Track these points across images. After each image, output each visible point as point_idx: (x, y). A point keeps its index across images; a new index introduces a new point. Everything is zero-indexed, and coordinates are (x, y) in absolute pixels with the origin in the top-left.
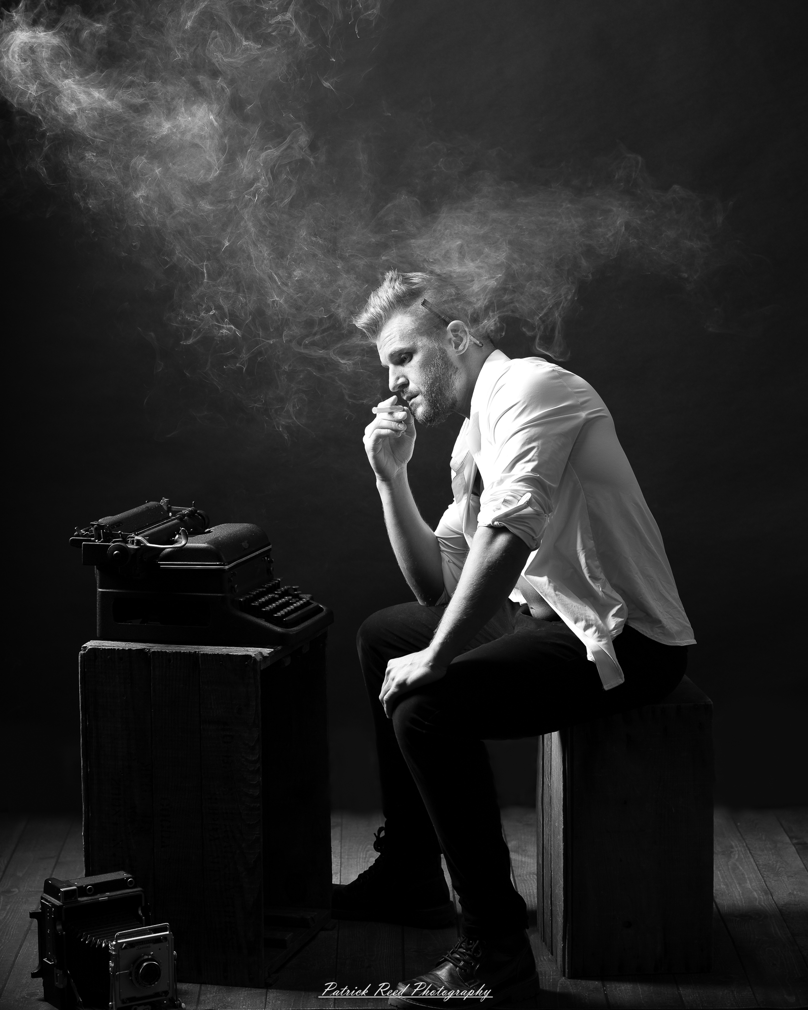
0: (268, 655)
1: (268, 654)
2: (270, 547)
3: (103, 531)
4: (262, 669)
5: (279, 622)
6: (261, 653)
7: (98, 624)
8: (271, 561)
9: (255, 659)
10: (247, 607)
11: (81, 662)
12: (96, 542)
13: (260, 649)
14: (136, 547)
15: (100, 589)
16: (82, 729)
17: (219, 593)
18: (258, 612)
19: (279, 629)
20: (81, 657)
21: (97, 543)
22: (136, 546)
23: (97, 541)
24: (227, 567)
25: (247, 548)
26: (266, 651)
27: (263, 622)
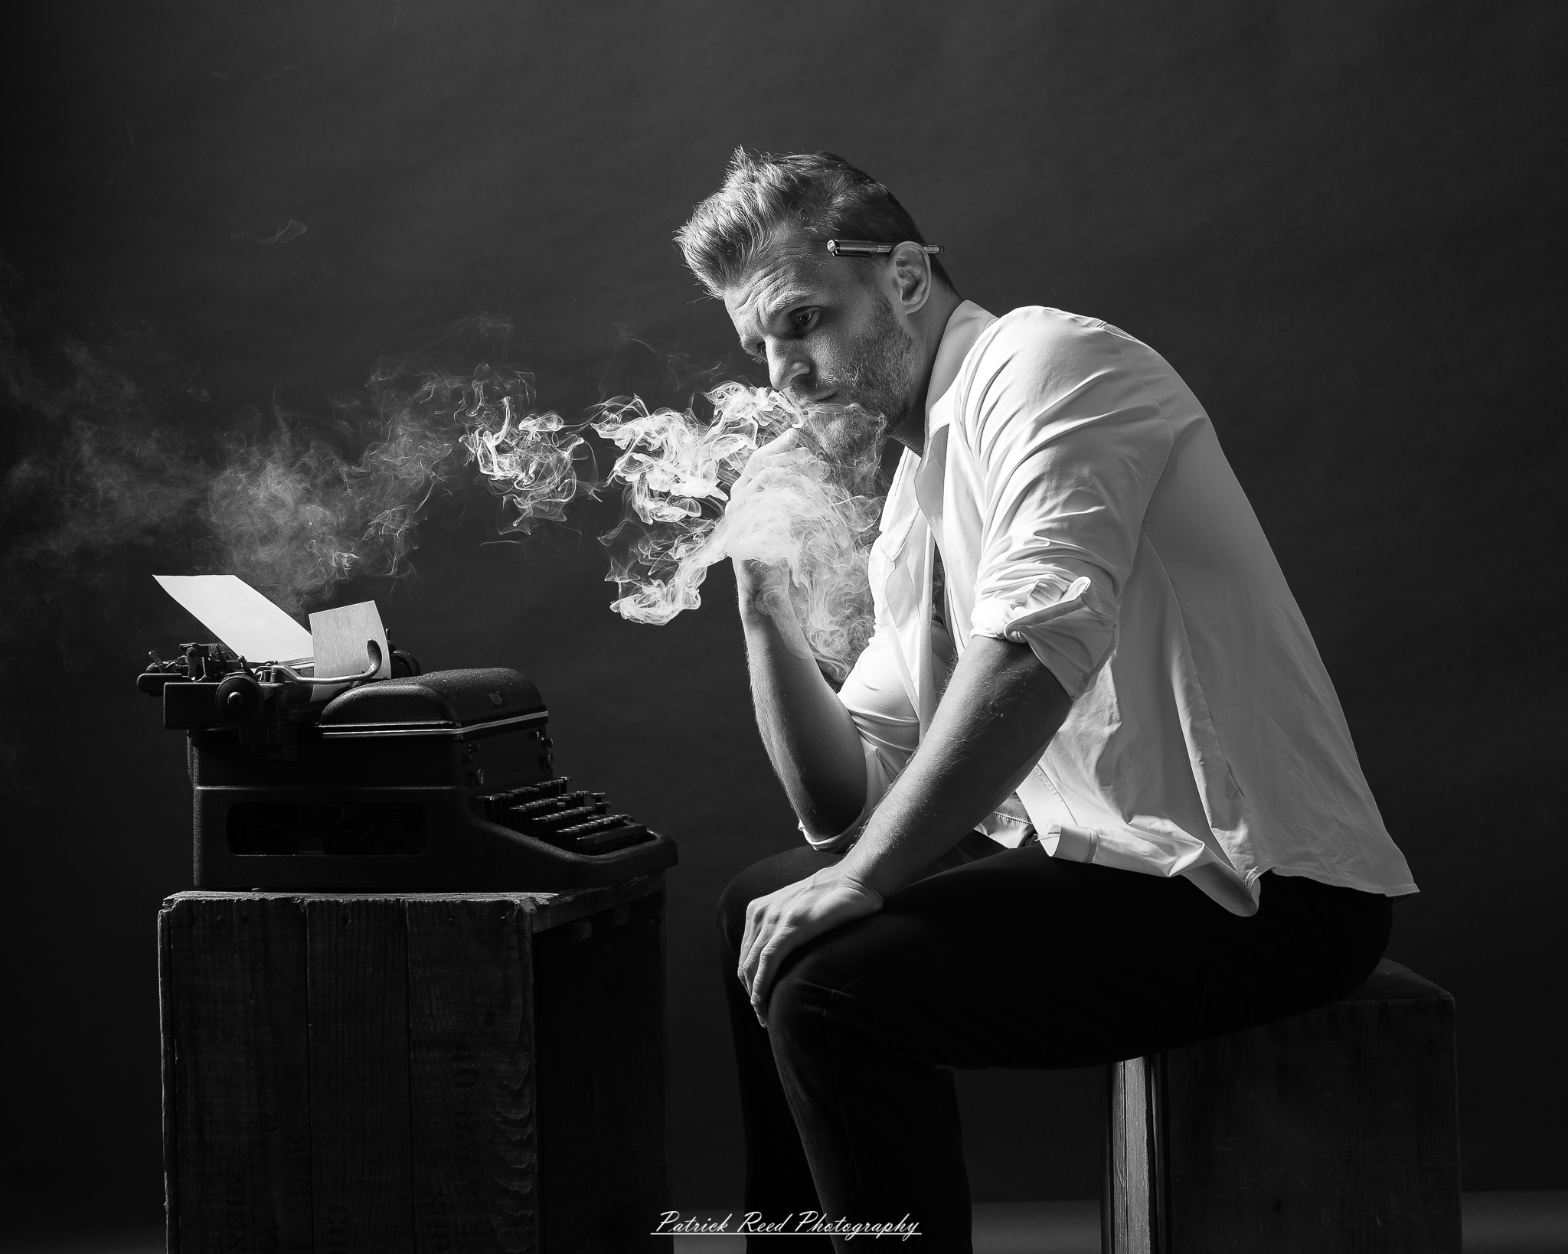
0: (548, 903)
1: (548, 900)
2: (545, 714)
3: (206, 660)
4: (535, 930)
5: (568, 842)
6: (533, 900)
7: (196, 858)
8: (548, 743)
9: (521, 910)
10: (502, 813)
11: (162, 931)
12: (193, 681)
13: (529, 894)
14: (276, 685)
15: (200, 785)
16: (165, 1070)
17: (444, 786)
18: (523, 823)
19: (568, 855)
20: (163, 920)
21: (195, 683)
22: (275, 682)
23: (193, 679)
24: (459, 731)
25: (498, 704)
26: (543, 897)
27: (535, 843)
